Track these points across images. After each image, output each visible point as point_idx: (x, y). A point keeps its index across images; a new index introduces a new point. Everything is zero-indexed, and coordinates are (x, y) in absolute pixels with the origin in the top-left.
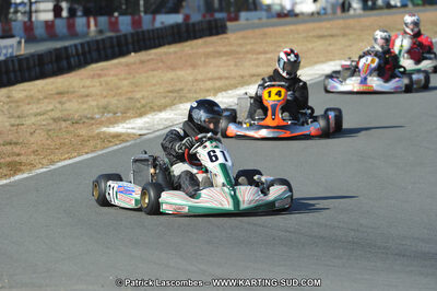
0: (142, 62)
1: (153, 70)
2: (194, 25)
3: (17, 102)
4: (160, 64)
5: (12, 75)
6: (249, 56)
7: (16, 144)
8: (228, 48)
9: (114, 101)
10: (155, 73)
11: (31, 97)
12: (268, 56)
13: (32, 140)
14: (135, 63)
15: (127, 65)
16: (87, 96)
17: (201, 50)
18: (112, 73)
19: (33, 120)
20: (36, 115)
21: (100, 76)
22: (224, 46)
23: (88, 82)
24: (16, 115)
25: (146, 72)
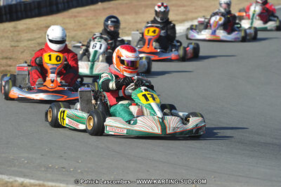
3: (19, 31)
5: (19, 14)
7: (10, 58)
9: (80, 33)
11: (29, 29)
12: (185, 8)
13: (22, 56)
14: (99, 9)
15: (94, 10)
18: (84, 15)
19: (26, 43)
20: (28, 40)
21: (75, 17)
24: (15, 39)
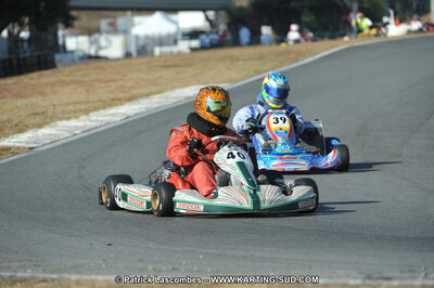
2: (24, 59)
4: (6, 93)
6: (98, 84)
8: (72, 78)
17: (44, 80)
22: (67, 76)
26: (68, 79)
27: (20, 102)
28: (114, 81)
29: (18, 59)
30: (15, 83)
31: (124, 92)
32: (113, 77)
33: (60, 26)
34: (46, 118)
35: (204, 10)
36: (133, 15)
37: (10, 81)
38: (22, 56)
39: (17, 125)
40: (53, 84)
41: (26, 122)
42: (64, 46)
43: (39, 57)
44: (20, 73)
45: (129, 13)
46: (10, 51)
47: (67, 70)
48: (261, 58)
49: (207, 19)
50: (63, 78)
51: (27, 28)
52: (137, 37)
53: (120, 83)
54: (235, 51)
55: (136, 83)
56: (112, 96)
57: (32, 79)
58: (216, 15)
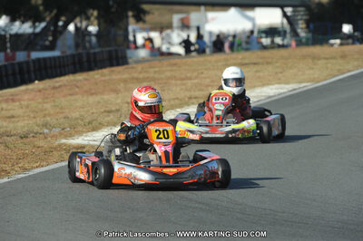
0: (54, 88)
1: (71, 95)
2: (95, 54)
4: (77, 90)
6: (173, 82)
8: (146, 75)
10: (76, 97)
16: (13, 117)
17: (114, 77)
22: (140, 73)
23: (4, 106)
25: (64, 96)
26: (141, 76)
27: (92, 99)
28: (190, 79)
29: (88, 54)
30: (86, 79)
31: (203, 90)
32: (189, 75)
33: (131, 20)
34: (121, 116)
35: (282, 7)
36: (206, 10)
37: (80, 77)
38: (92, 51)
39: (89, 123)
40: (125, 81)
41: (100, 120)
42: (135, 42)
43: (110, 52)
44: (90, 69)
45: (203, 8)
46: (77, 46)
47: (139, 67)
48: (343, 56)
49: (285, 15)
50: (136, 75)
51: (96, 22)
52: (211, 33)
53: (196, 81)
54: (317, 50)
55: (213, 81)
56: (188, 94)
57: (103, 75)
58: (293, 11)
